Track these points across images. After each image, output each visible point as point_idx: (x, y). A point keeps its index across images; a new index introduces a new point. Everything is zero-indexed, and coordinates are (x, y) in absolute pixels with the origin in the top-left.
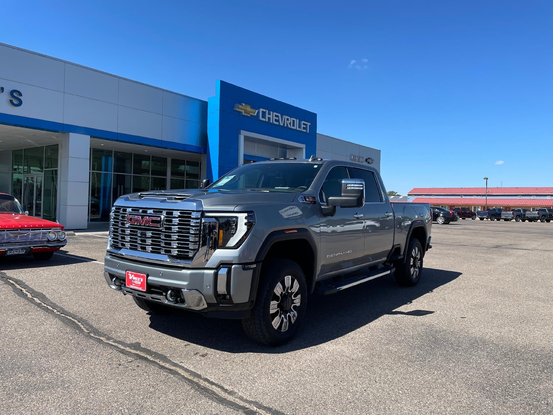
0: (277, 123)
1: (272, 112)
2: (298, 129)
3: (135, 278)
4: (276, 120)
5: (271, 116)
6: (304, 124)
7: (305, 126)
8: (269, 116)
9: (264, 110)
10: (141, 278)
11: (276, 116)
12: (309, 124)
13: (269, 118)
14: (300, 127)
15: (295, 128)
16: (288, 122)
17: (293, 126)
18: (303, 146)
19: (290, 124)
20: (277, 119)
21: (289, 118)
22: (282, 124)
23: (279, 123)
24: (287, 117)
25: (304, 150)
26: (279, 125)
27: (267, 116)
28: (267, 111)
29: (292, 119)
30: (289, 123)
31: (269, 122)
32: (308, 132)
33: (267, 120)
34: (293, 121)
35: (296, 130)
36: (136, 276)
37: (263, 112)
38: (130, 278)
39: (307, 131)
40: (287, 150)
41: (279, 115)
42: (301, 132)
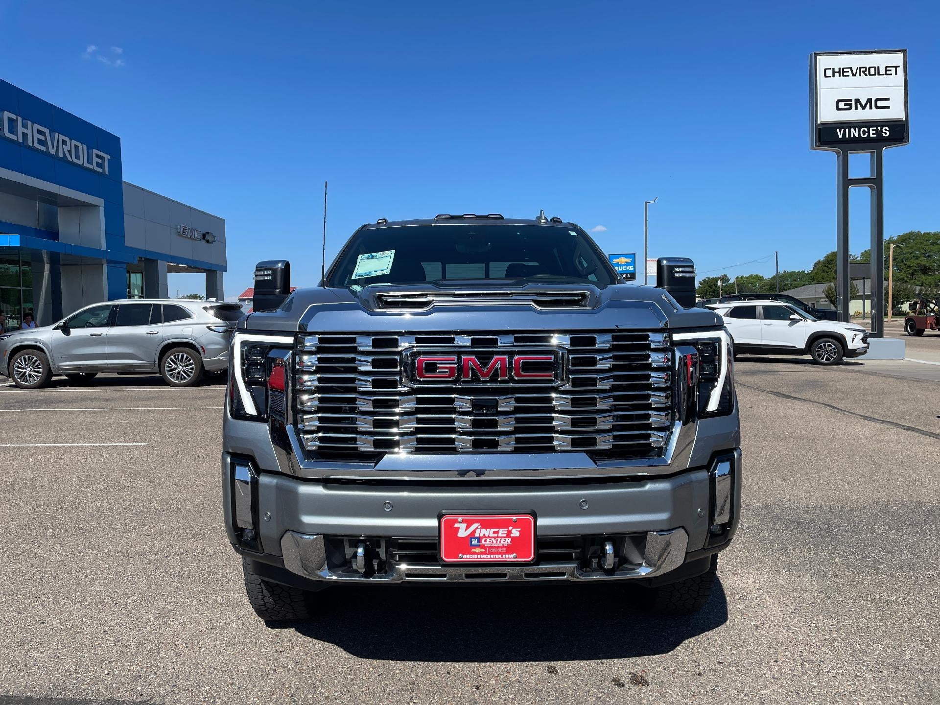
0: (43, 148)
1: (29, 123)
2: (86, 165)
3: (481, 532)
4: (40, 141)
5: (29, 132)
6: (98, 156)
7: (100, 161)
8: (25, 131)
9: (14, 117)
10: (510, 528)
11: (39, 132)
12: (107, 157)
13: (25, 135)
14: (90, 161)
15: (80, 162)
16: (67, 148)
17: (77, 157)
18: (99, 201)
19: (70, 152)
20: (42, 138)
21: (67, 139)
22: (53, 152)
23: (47, 148)
24: (62, 137)
25: (102, 210)
26: (47, 154)
27: (21, 130)
28: (20, 119)
29: (74, 142)
30: (68, 151)
31: (24, 145)
32: (107, 173)
33: (21, 140)
34: (76, 147)
35: (82, 167)
36: (485, 525)
37: (10, 119)
38: (463, 533)
39: (104, 171)
40: (58, 208)
41: (47, 131)
42: (93, 171)
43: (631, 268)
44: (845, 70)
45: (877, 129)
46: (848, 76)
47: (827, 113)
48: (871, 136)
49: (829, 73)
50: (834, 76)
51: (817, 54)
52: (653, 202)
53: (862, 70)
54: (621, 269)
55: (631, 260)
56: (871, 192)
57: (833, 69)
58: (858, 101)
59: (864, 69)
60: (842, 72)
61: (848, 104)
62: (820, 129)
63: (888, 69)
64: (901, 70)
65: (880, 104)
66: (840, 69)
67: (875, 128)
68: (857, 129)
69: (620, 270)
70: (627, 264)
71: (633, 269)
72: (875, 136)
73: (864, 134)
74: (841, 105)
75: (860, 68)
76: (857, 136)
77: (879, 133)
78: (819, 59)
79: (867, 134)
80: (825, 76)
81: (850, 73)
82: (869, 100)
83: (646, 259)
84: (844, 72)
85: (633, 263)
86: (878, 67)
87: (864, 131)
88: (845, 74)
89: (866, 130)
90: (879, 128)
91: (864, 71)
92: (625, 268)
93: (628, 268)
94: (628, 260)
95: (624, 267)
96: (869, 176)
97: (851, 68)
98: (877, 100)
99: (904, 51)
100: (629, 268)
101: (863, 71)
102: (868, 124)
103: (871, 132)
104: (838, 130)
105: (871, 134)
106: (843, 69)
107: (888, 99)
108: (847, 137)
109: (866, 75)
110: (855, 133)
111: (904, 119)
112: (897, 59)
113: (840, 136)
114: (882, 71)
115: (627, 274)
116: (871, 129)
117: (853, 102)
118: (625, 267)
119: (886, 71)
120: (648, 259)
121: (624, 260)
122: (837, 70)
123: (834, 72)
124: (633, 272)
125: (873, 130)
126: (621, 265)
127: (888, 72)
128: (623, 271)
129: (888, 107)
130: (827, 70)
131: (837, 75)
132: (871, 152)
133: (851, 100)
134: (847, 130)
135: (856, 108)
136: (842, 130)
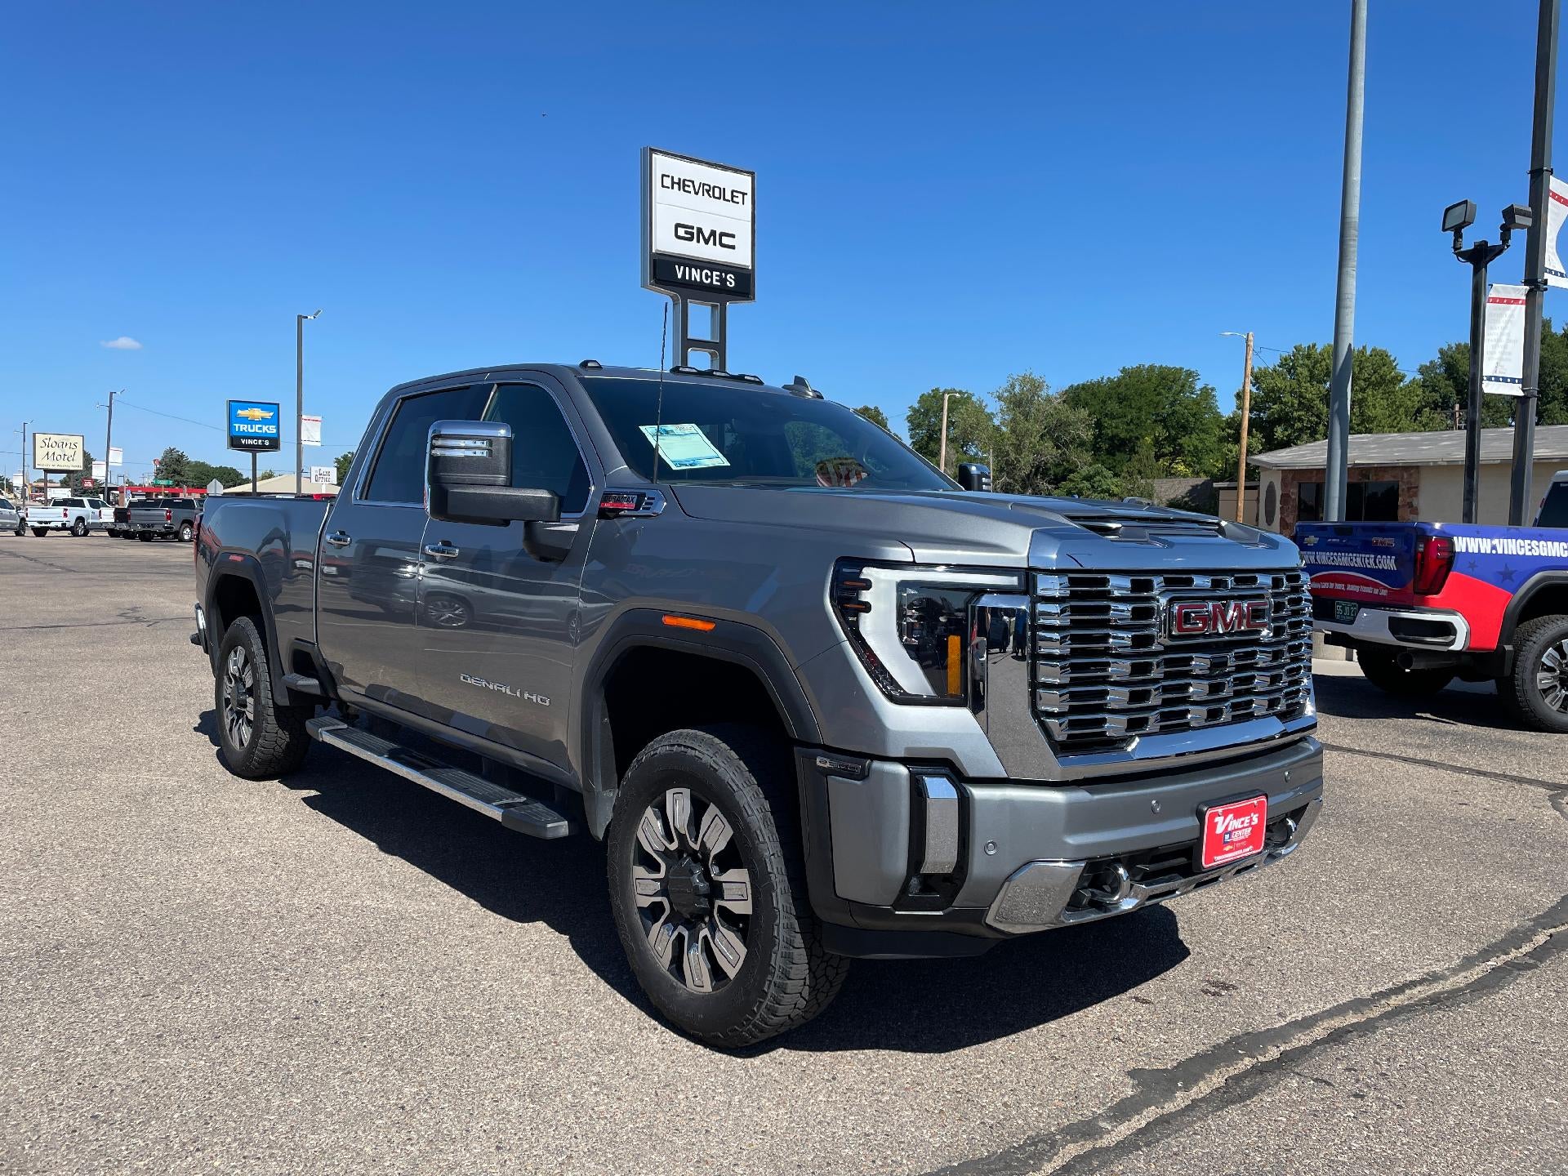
3: (1235, 823)
43: (272, 430)
44: (687, 183)
45: (721, 274)
46: (690, 192)
47: (665, 241)
48: (715, 283)
49: (667, 182)
50: (673, 188)
51: (653, 151)
52: (312, 318)
53: (706, 187)
54: (252, 428)
55: (272, 414)
56: (712, 361)
57: (673, 178)
58: (700, 230)
59: (707, 188)
60: (682, 185)
61: (691, 233)
62: (655, 261)
63: (735, 194)
64: (748, 198)
65: (725, 240)
66: (680, 179)
67: (718, 273)
68: (698, 270)
69: (250, 430)
70: (264, 421)
71: (275, 431)
72: (719, 284)
73: (707, 279)
74: (681, 232)
75: (704, 185)
76: (698, 280)
77: (723, 281)
78: (655, 158)
79: (709, 279)
80: (663, 186)
81: (691, 189)
82: (713, 233)
83: (299, 416)
84: (684, 185)
85: (276, 421)
86: (724, 189)
87: (707, 274)
88: (687, 188)
89: (709, 274)
90: (723, 274)
91: (709, 190)
92: (260, 429)
93: (265, 428)
94: (268, 415)
95: (257, 426)
96: (708, 338)
97: (693, 182)
98: (722, 234)
99: (752, 174)
100: (268, 429)
101: (706, 190)
102: (712, 266)
103: (715, 278)
104: (677, 266)
105: (714, 280)
106: (684, 180)
107: (733, 236)
108: (687, 278)
109: (709, 195)
110: (696, 275)
111: (750, 268)
112: (743, 182)
113: (679, 276)
114: (728, 196)
115: (265, 439)
116: (715, 273)
117: (695, 231)
118: (260, 426)
119: (733, 196)
120: (304, 417)
121: (258, 413)
122: (676, 180)
123: (673, 183)
124: (276, 436)
125: (717, 276)
126: (252, 422)
127: (735, 199)
128: (255, 432)
129: (733, 247)
130: (665, 178)
131: (676, 186)
132: (713, 306)
133: (692, 228)
134: (687, 268)
135: (698, 241)
136: (682, 268)
